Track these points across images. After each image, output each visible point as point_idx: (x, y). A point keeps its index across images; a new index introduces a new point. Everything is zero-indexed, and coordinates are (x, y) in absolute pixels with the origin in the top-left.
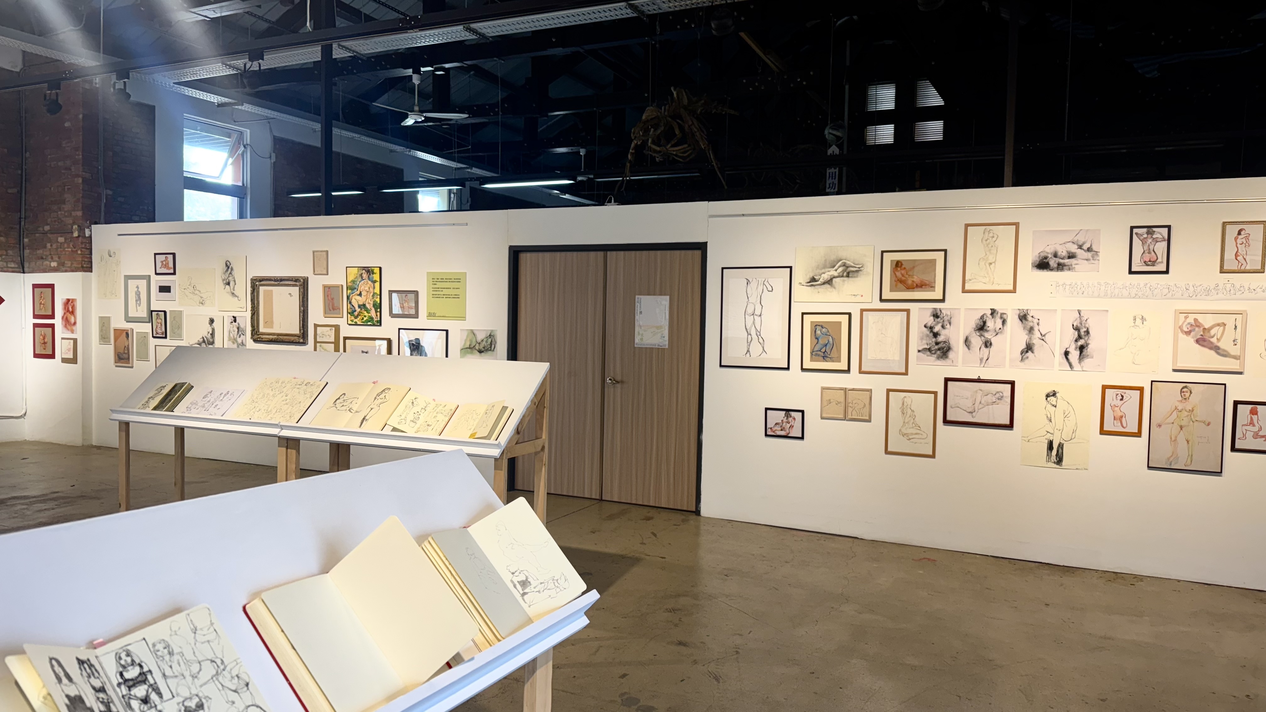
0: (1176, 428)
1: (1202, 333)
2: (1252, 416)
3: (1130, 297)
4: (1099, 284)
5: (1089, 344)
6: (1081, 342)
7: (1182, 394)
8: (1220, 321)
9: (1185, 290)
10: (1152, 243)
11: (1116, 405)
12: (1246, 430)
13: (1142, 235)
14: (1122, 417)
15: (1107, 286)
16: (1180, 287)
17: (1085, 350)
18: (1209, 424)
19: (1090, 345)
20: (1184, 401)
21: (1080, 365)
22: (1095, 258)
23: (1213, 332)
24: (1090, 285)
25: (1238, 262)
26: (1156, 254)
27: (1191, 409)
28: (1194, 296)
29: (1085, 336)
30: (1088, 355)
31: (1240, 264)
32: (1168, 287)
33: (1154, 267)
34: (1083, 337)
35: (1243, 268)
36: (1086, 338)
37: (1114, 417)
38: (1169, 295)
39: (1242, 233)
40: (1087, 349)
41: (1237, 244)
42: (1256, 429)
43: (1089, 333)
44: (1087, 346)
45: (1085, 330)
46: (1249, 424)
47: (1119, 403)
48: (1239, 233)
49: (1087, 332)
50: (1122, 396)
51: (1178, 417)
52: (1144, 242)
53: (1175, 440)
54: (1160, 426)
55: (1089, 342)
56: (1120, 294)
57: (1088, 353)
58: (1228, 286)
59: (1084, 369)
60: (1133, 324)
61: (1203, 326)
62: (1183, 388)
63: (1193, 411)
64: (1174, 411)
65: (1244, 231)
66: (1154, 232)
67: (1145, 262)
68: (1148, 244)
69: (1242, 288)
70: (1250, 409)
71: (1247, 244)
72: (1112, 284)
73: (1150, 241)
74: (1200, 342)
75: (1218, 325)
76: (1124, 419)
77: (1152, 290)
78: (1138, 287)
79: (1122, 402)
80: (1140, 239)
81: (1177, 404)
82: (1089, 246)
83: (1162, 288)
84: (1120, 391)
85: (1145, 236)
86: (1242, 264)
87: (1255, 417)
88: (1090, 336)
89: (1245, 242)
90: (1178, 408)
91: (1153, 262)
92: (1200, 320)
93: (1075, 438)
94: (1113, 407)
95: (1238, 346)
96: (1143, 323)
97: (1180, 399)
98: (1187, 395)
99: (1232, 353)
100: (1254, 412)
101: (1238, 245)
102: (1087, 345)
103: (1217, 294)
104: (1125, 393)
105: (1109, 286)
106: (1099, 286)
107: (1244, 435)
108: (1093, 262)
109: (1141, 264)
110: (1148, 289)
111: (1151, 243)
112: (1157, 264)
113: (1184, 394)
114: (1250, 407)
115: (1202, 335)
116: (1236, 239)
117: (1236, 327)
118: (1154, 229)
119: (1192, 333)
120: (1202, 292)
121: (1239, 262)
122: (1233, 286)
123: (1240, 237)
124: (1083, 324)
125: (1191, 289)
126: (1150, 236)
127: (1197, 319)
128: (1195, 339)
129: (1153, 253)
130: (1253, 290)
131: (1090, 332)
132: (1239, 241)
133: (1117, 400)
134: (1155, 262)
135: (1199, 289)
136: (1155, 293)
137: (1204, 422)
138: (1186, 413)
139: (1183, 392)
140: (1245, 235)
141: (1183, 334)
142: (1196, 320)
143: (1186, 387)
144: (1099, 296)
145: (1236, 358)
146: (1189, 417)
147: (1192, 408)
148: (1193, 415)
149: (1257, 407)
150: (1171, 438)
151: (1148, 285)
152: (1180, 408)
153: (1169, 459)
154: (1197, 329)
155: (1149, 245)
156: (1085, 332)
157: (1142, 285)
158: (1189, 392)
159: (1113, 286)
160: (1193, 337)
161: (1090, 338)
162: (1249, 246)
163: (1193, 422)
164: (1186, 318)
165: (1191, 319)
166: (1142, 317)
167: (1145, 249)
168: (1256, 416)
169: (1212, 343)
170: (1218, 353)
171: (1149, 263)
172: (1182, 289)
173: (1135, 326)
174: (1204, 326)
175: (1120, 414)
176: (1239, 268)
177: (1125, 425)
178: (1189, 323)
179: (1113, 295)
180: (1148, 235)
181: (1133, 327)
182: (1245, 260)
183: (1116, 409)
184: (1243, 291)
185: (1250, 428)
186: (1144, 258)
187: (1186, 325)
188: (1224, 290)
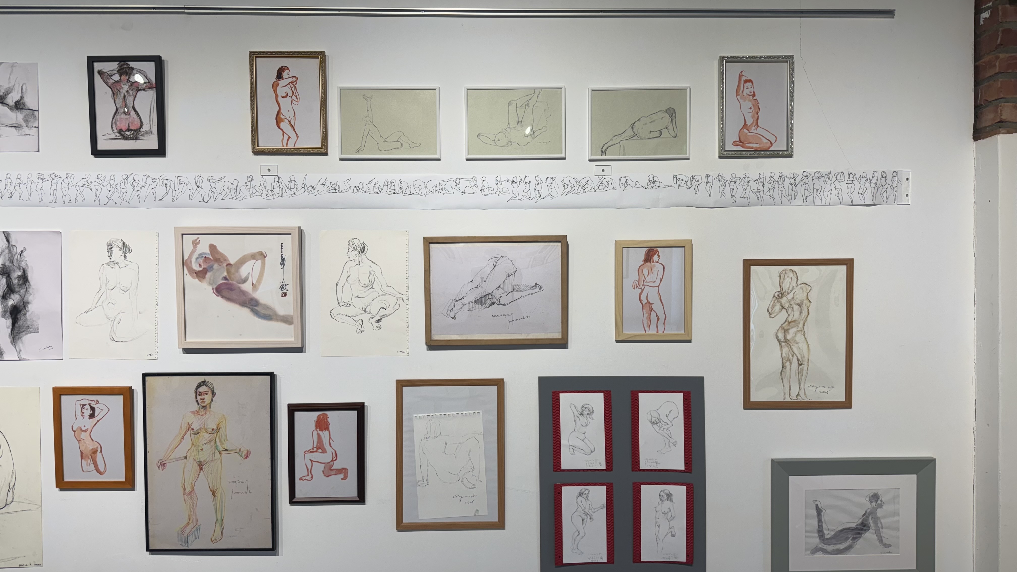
0: (191, 466)
1: (225, 274)
2: (321, 433)
3: (97, 203)
4: (40, 177)
5: (28, 303)
6: (13, 300)
7: (199, 398)
8: (254, 249)
9: (195, 188)
10: (131, 92)
11: (83, 428)
12: (311, 461)
13: (110, 76)
14: (95, 452)
15: (54, 181)
16: (186, 182)
17: (21, 316)
18: (247, 456)
19: (29, 306)
20: (202, 412)
21: (15, 347)
22: (30, 124)
23: (244, 271)
24: (25, 180)
25: (282, 132)
26: (138, 115)
27: (215, 428)
28: (212, 200)
29: (20, 286)
30: (29, 327)
31: (286, 137)
32: (165, 181)
33: (138, 141)
34: (17, 289)
35: (291, 144)
36: (23, 291)
37: (82, 453)
38: (168, 198)
39: (285, 75)
40: (25, 314)
41: (277, 96)
42: (327, 457)
43: (27, 280)
44: (25, 307)
45: (20, 273)
46: (315, 449)
47: (88, 423)
48: (279, 76)
49: (24, 279)
50: (93, 409)
51: (193, 444)
52: (115, 89)
53: (191, 492)
54: (163, 465)
55: (30, 298)
56: (80, 199)
57: (28, 323)
58: (270, 179)
59: (23, 356)
60: (109, 260)
61: (226, 259)
62: (199, 386)
63: (218, 430)
64: (185, 433)
65: (287, 71)
66: (132, 69)
67: (120, 131)
68: (122, 95)
69: (293, 184)
70: (315, 419)
71: (294, 97)
72: (64, 177)
73: (126, 88)
74: (225, 293)
75: (253, 257)
76: (99, 457)
77: (136, 189)
78: (112, 182)
79: (94, 420)
80: (107, 83)
81: (191, 419)
82: (17, 97)
83: (154, 185)
84: (88, 399)
85: (116, 77)
86: (289, 137)
87: (325, 435)
88: (30, 285)
89: (290, 94)
90: (192, 427)
91: (135, 131)
92: (220, 248)
93: (12, 501)
94: (78, 432)
95: (290, 297)
96: (125, 256)
97: (195, 407)
98: (208, 398)
99: (281, 312)
100: (322, 425)
101: (280, 99)
102: (25, 304)
103: (252, 195)
104: (97, 402)
105: (59, 183)
106: (40, 181)
107: (309, 471)
108: (27, 131)
109: (113, 136)
110: (129, 186)
111: (127, 91)
112: (142, 135)
113: (202, 397)
114: (316, 414)
115: (225, 278)
116: (275, 86)
117: (283, 260)
118: (132, 64)
119: (209, 275)
120: (224, 193)
121: (284, 132)
122: (277, 179)
123: (282, 83)
124: (15, 261)
125: (206, 186)
126: (124, 77)
127: (215, 247)
128: (215, 287)
129: (133, 113)
130: (310, 189)
131: (29, 278)
132: (281, 91)
133: (83, 417)
134: (138, 130)
135: (220, 185)
136: (143, 193)
137: (239, 452)
138: (207, 436)
139: (201, 394)
140: (290, 80)
141: (193, 277)
142: (213, 248)
143: (204, 383)
144: (41, 203)
145: (287, 320)
146: (213, 443)
147: (218, 425)
148: (219, 439)
149: (326, 415)
150: (184, 489)
151: (130, 179)
152: (195, 426)
153: (183, 530)
154: (216, 266)
155: (125, 97)
156: (19, 277)
157: (119, 179)
158: (210, 392)
159: (66, 181)
160: (210, 284)
161: (31, 291)
162: (298, 102)
163: (219, 452)
164: (195, 244)
165: (204, 248)
166: (124, 243)
167: (118, 106)
168: (326, 433)
169: (244, 293)
170: (256, 313)
171: (128, 133)
172: (190, 187)
173: (112, 263)
174: (228, 261)
175: (91, 446)
176: (285, 146)
177: (102, 468)
178: (201, 255)
179: (67, 200)
180: (120, 76)
181: (108, 264)
182: (294, 130)
183: (83, 435)
184: (295, 190)
185: (318, 456)
186: (118, 123)
187: (197, 259)
188: (262, 188)
